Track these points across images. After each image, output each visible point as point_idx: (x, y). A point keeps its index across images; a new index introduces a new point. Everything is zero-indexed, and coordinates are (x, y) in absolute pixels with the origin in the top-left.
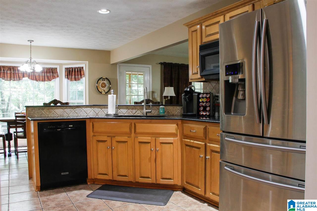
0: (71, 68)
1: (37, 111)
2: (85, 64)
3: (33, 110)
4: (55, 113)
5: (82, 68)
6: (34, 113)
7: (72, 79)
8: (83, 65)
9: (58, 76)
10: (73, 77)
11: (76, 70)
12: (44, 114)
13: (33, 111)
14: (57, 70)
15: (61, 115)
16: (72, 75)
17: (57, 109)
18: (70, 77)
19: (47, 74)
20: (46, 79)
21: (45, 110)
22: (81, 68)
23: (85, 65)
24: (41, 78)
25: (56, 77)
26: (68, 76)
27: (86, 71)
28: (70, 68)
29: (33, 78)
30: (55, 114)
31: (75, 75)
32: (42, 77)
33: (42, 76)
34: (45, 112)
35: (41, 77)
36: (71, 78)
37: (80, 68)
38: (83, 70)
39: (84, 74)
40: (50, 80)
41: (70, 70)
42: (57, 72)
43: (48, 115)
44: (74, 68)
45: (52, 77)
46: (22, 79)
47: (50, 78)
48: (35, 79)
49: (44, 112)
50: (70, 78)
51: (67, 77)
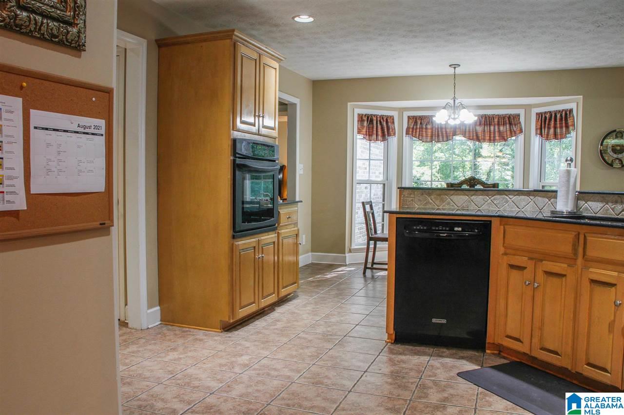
0: (548, 112)
1: (419, 197)
2: (577, 103)
3: (411, 194)
4: (451, 202)
5: (571, 111)
6: (412, 200)
7: (549, 137)
8: (573, 106)
9: (521, 131)
10: (552, 131)
11: (558, 116)
12: (430, 204)
13: (412, 196)
14: (519, 118)
15: (463, 207)
16: (549, 128)
17: (456, 195)
18: (546, 132)
19: (499, 128)
20: (497, 138)
21: (432, 197)
22: (568, 113)
23: (576, 104)
24: (486, 135)
25: (517, 132)
26: (541, 129)
27: (578, 118)
28: (545, 113)
29: (473, 136)
30: (453, 206)
31: (555, 128)
32: (490, 135)
33: (490, 132)
34: (433, 200)
35: (486, 133)
36: (548, 135)
37: (566, 111)
38: (573, 115)
39: (573, 125)
40: (505, 139)
41: (546, 117)
42: (520, 123)
43: (438, 206)
44: (554, 111)
45: (508, 134)
46: (451, 138)
47: (505, 135)
48: (475, 137)
49: (431, 200)
50: (546, 133)
51: (539, 131)
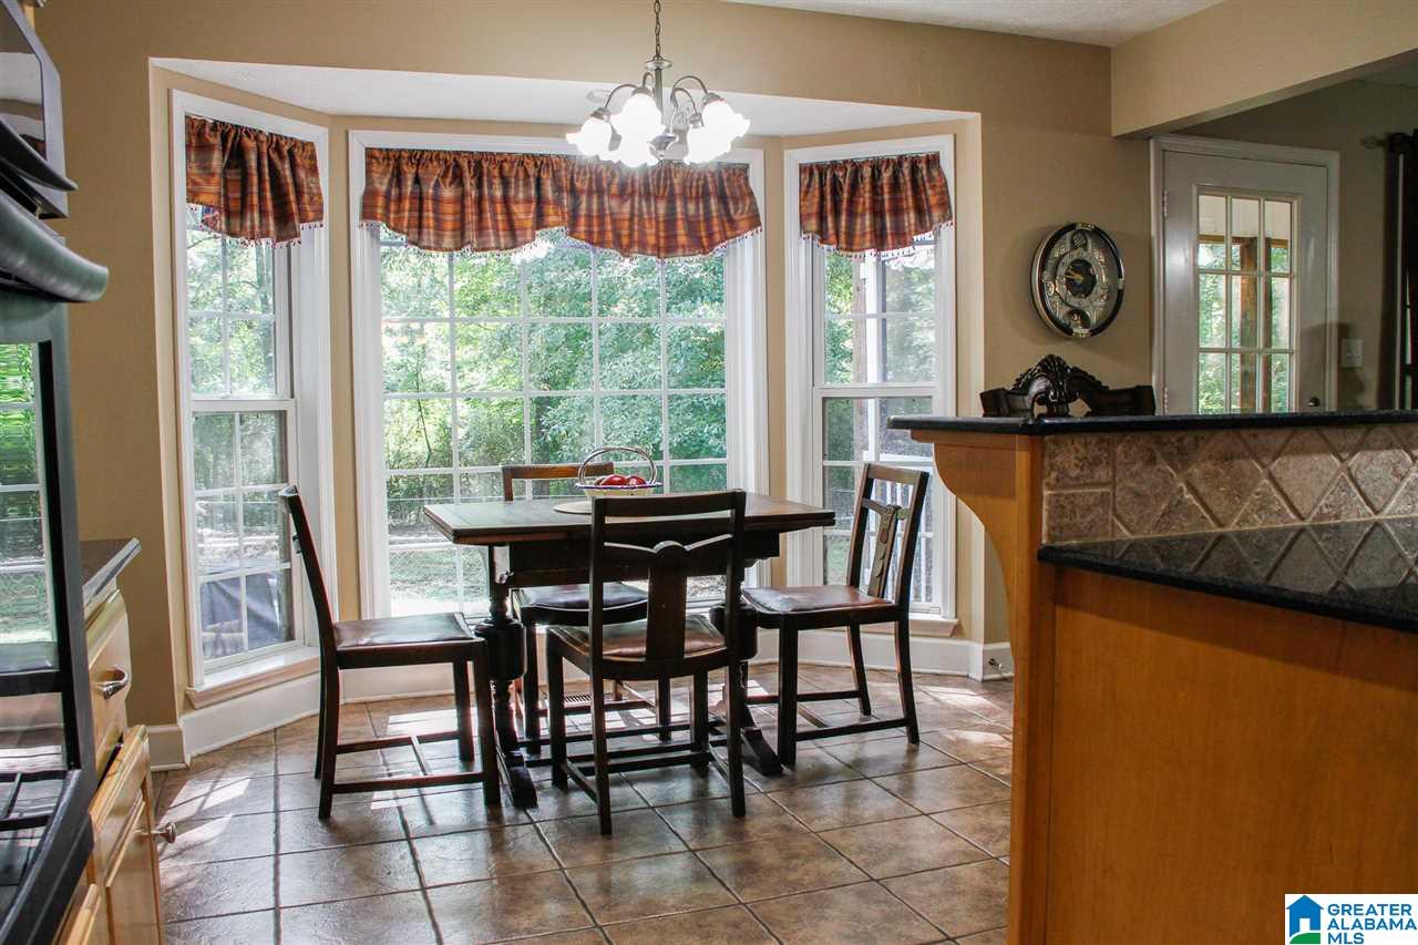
0: (846, 162)
1: (1134, 476)
2: (955, 135)
3: (1095, 463)
4: (1276, 494)
5: (933, 160)
6: (1103, 499)
7: (857, 240)
8: (942, 145)
9: (754, 221)
10: (865, 222)
11: (886, 176)
12: (1188, 516)
13: (1102, 474)
14: (746, 179)
15: (1321, 516)
16: (852, 214)
17: (1297, 451)
18: (843, 223)
19: (685, 207)
20: (682, 239)
21: (1195, 471)
22: (923, 165)
23: (951, 137)
24: (648, 231)
25: (743, 224)
26: (822, 218)
27: (967, 183)
28: (834, 165)
29: (602, 233)
30: (1280, 513)
31: (877, 213)
32: (657, 228)
33: (657, 222)
34: (1202, 489)
35: (647, 224)
36: (850, 235)
37: (914, 162)
38: (941, 173)
39: (944, 204)
40: (703, 247)
41: (835, 178)
42: (751, 194)
43: (1220, 525)
44: (867, 161)
45: (716, 229)
46: (529, 238)
47: (703, 234)
48: (610, 236)
49: (1193, 489)
50: (843, 228)
51: (813, 224)
